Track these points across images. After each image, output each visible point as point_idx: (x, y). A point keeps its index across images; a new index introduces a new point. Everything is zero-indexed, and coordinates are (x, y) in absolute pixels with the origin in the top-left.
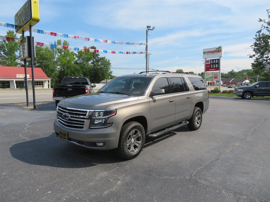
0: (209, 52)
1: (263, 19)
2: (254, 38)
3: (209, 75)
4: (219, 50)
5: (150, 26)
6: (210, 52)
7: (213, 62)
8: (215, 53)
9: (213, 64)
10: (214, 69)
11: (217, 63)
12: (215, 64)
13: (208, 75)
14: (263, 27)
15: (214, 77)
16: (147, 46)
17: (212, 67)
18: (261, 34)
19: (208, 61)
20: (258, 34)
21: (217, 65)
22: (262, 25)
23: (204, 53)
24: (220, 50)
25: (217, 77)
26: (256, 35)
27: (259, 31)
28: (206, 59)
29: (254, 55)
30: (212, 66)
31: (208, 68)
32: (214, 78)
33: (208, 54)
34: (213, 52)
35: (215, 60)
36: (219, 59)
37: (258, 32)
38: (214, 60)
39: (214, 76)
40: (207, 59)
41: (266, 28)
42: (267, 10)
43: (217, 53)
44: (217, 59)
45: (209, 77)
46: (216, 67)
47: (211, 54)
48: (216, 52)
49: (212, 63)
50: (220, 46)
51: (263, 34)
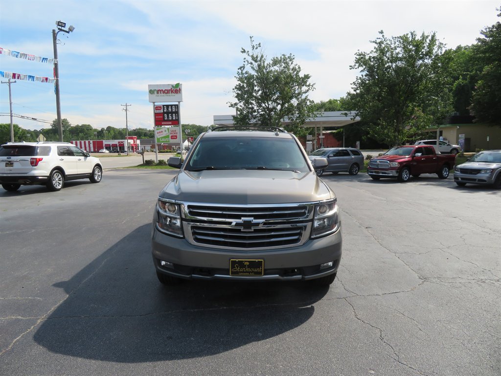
0: (159, 91)
1: (246, 51)
2: (235, 77)
3: (162, 132)
4: (176, 90)
5: (65, 24)
6: (162, 92)
7: (167, 109)
8: (171, 94)
9: (168, 113)
10: (170, 123)
11: (174, 113)
12: (172, 113)
13: (160, 132)
14: (246, 62)
15: (172, 136)
16: (56, 65)
17: (166, 119)
18: (244, 72)
19: (159, 107)
20: (240, 71)
21: (176, 115)
22: (245, 59)
23: (151, 92)
24: (178, 89)
25: (176, 136)
26: (238, 73)
27: (242, 67)
28: (154, 103)
29: (236, 104)
30: (166, 116)
31: (159, 120)
32: (172, 138)
33: (158, 95)
34: (166, 92)
35: (172, 106)
36: (177, 105)
37: (240, 68)
38: (170, 107)
39: (170, 135)
40: (156, 104)
41: (250, 64)
42: (251, 38)
43: (173, 94)
44: (175, 105)
45: (163, 136)
46: (174, 119)
47: (162, 94)
48: (172, 92)
49: (165, 111)
50: (179, 84)
51: (246, 73)
